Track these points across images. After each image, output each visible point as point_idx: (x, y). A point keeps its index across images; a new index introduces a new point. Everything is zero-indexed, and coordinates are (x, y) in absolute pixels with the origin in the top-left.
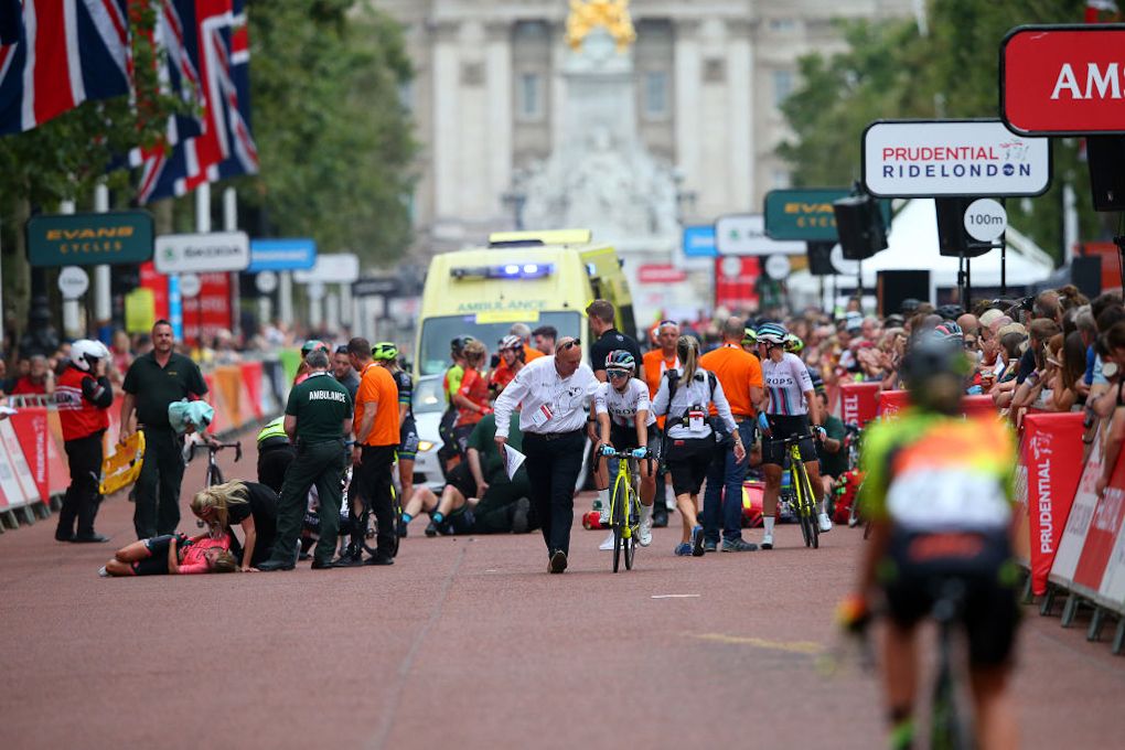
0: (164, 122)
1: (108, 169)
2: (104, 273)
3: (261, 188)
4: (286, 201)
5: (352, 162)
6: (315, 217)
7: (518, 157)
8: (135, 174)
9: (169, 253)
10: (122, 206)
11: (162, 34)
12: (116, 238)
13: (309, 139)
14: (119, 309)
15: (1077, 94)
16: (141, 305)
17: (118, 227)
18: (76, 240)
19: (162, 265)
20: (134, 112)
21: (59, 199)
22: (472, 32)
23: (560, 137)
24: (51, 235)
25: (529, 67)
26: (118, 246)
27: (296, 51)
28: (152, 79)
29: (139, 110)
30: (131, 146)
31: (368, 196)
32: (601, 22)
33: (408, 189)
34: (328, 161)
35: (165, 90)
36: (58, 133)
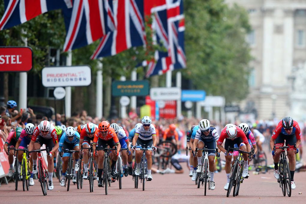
0: (154, 53)
1: (137, 66)
2: (134, 99)
3: (189, 72)
5: (224, 63)
6: (210, 83)
8: (145, 68)
9: (155, 94)
10: (141, 78)
11: (155, 25)
12: (138, 88)
13: (208, 55)
16: (146, 110)
19: (153, 97)
20: (145, 50)
21: (120, 76)
22: (279, 13)
24: (119, 87)
26: (139, 91)
27: (204, 24)
28: (151, 40)
30: (143, 60)
31: (230, 76)
33: (248, 73)
34: (215, 63)
35: (154, 44)
36: (121, 55)
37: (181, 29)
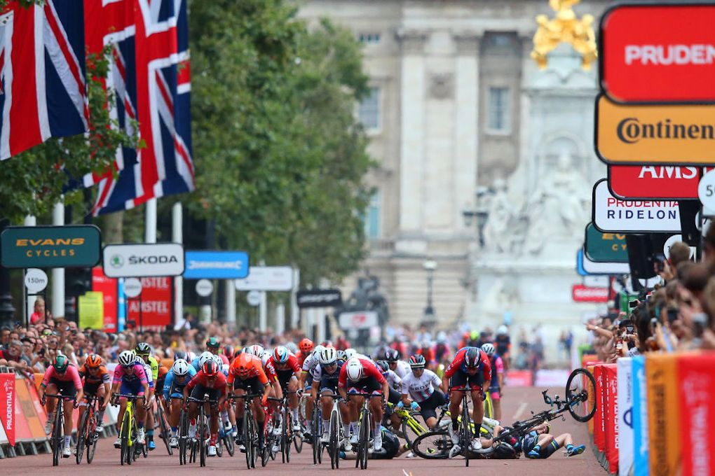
0: (113, 152)
1: (65, 190)
2: (60, 274)
3: (206, 203)
4: (230, 214)
6: (260, 229)
7: (484, 172)
8: (88, 193)
10: (77, 220)
11: (113, 80)
12: (71, 246)
14: (72, 310)
15: (654, 175)
16: (92, 305)
17: (72, 238)
18: (39, 247)
20: (88, 143)
21: (25, 214)
23: (526, 153)
24: (19, 243)
25: (499, 82)
26: (72, 253)
28: (104, 118)
29: (91, 142)
30: (85, 171)
31: (315, 211)
32: (567, 38)
33: (361, 204)
34: (273, 178)
35: (114, 127)
36: (25, 160)
37: (183, 88)
